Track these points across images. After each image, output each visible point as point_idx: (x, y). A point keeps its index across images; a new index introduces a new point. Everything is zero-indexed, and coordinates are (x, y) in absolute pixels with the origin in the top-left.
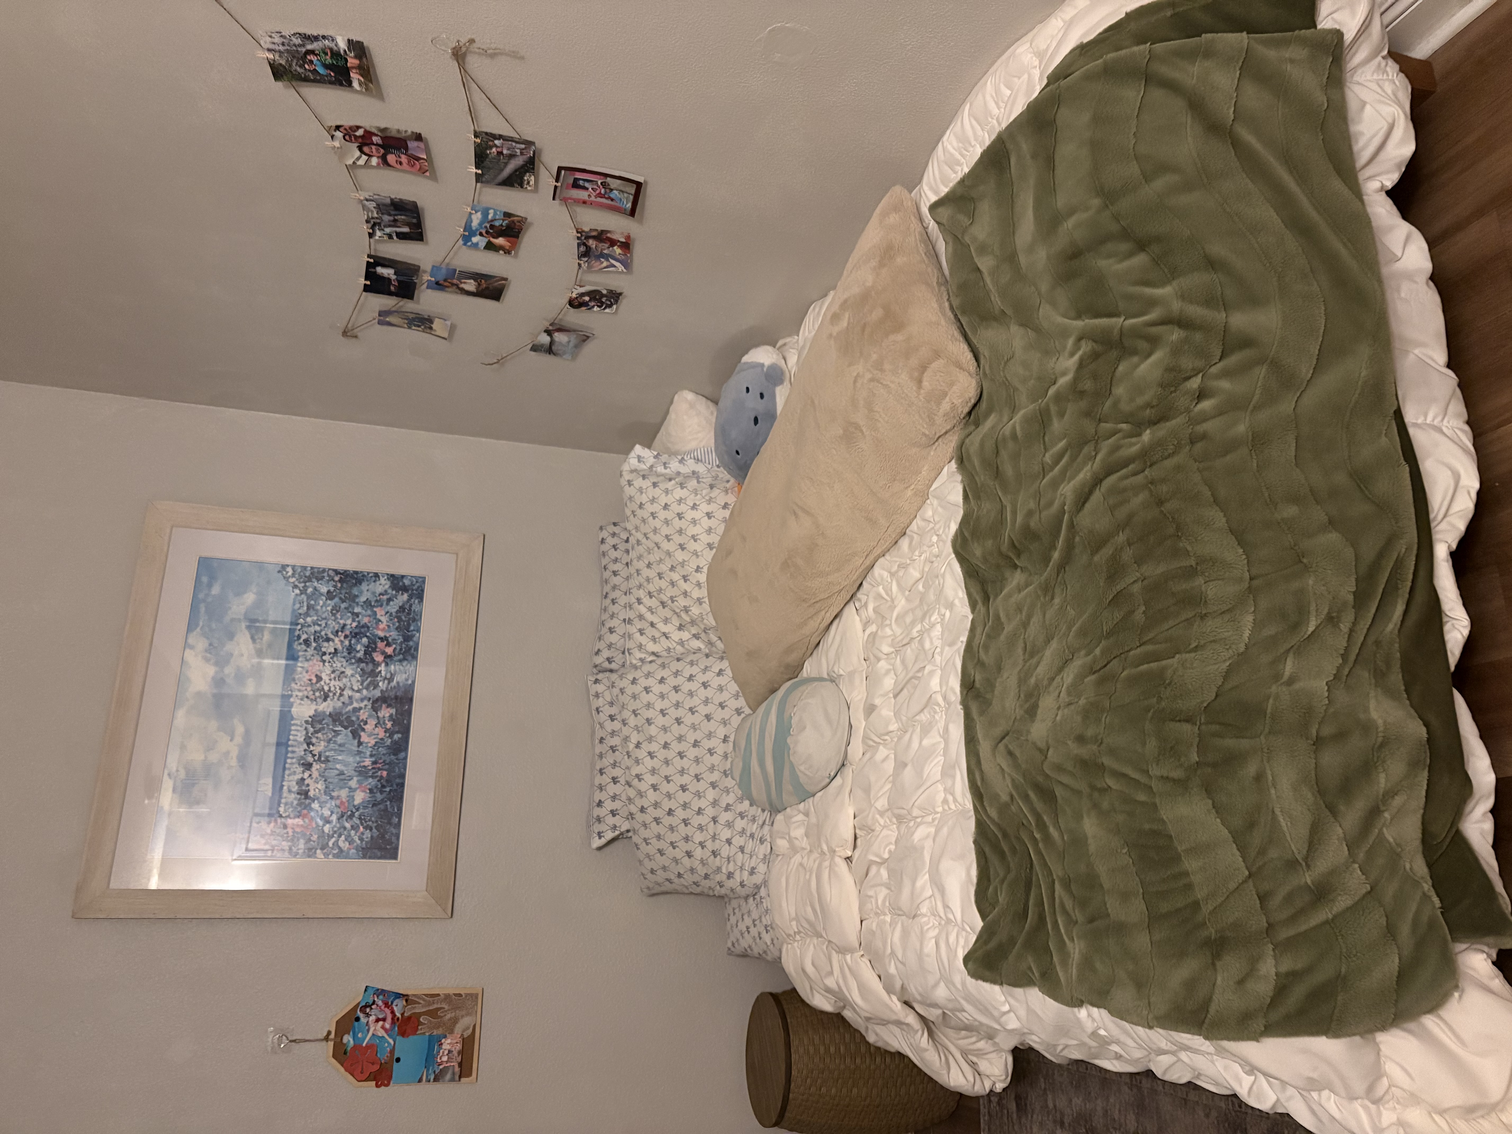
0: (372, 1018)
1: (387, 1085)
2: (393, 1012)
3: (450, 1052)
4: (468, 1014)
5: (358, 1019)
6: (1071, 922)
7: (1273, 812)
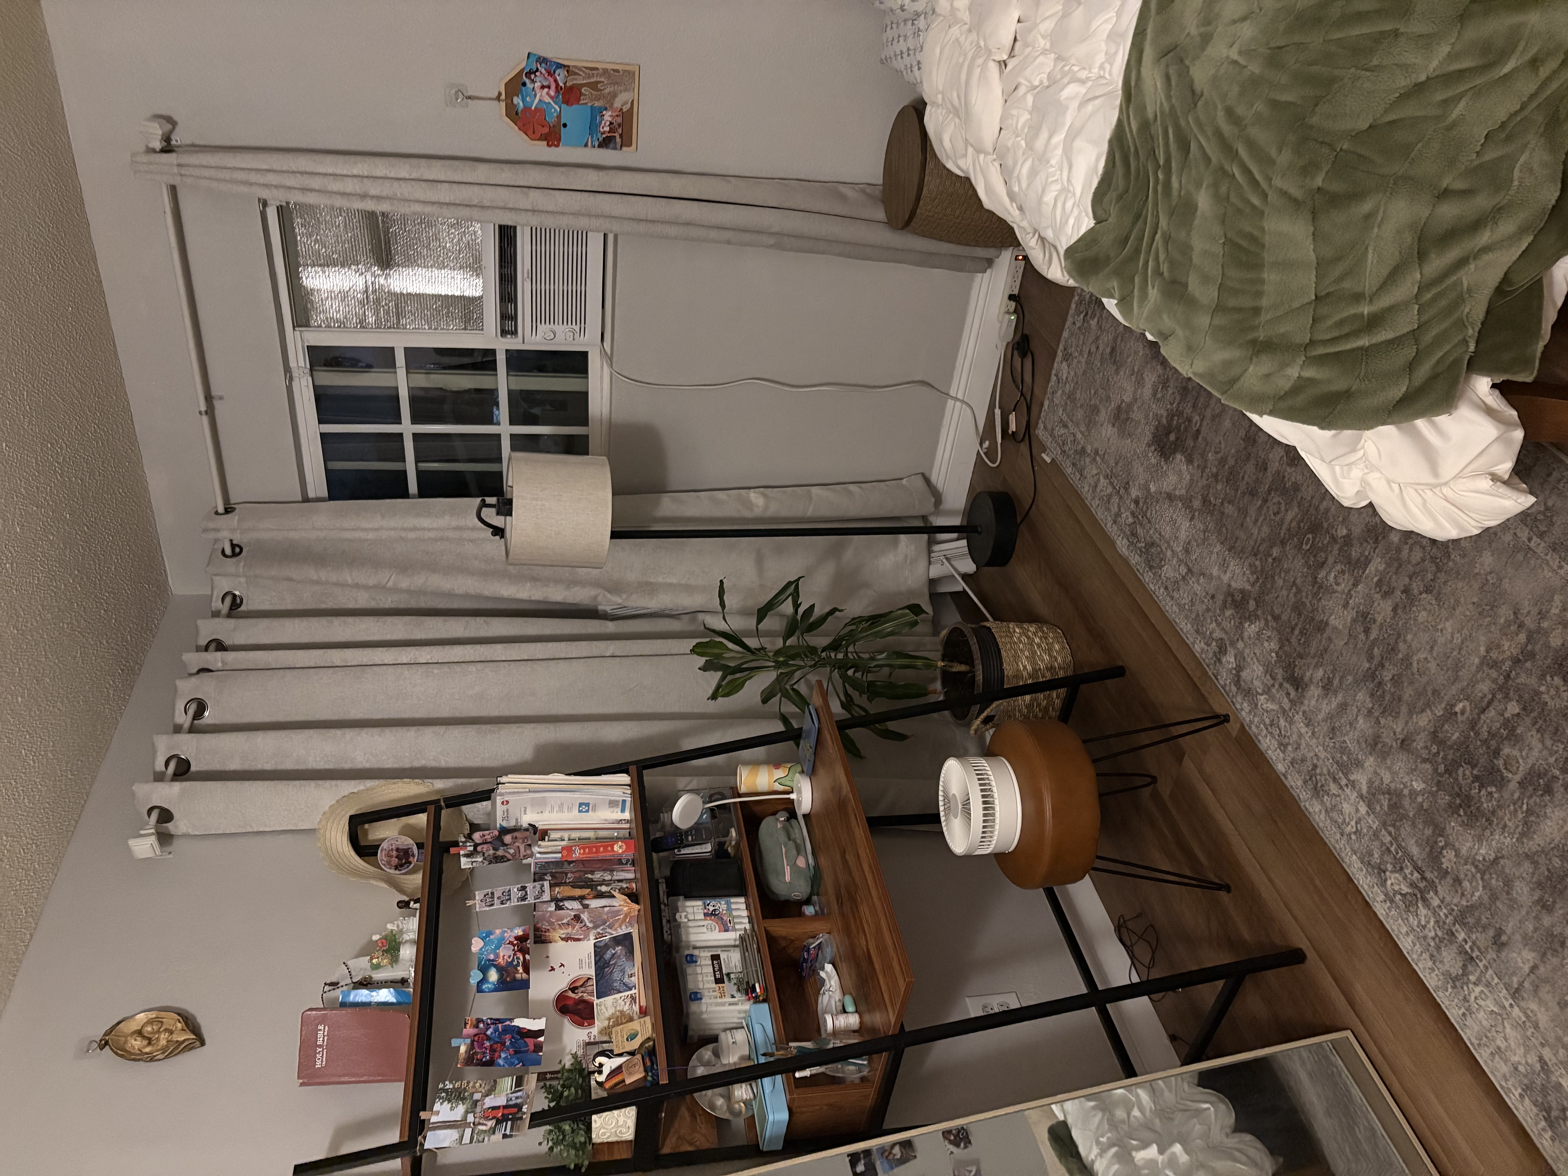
0: (538, 85)
1: (557, 146)
2: (556, 81)
3: (611, 123)
4: (626, 90)
5: (524, 84)
6: (1158, 273)
7: (1367, 249)
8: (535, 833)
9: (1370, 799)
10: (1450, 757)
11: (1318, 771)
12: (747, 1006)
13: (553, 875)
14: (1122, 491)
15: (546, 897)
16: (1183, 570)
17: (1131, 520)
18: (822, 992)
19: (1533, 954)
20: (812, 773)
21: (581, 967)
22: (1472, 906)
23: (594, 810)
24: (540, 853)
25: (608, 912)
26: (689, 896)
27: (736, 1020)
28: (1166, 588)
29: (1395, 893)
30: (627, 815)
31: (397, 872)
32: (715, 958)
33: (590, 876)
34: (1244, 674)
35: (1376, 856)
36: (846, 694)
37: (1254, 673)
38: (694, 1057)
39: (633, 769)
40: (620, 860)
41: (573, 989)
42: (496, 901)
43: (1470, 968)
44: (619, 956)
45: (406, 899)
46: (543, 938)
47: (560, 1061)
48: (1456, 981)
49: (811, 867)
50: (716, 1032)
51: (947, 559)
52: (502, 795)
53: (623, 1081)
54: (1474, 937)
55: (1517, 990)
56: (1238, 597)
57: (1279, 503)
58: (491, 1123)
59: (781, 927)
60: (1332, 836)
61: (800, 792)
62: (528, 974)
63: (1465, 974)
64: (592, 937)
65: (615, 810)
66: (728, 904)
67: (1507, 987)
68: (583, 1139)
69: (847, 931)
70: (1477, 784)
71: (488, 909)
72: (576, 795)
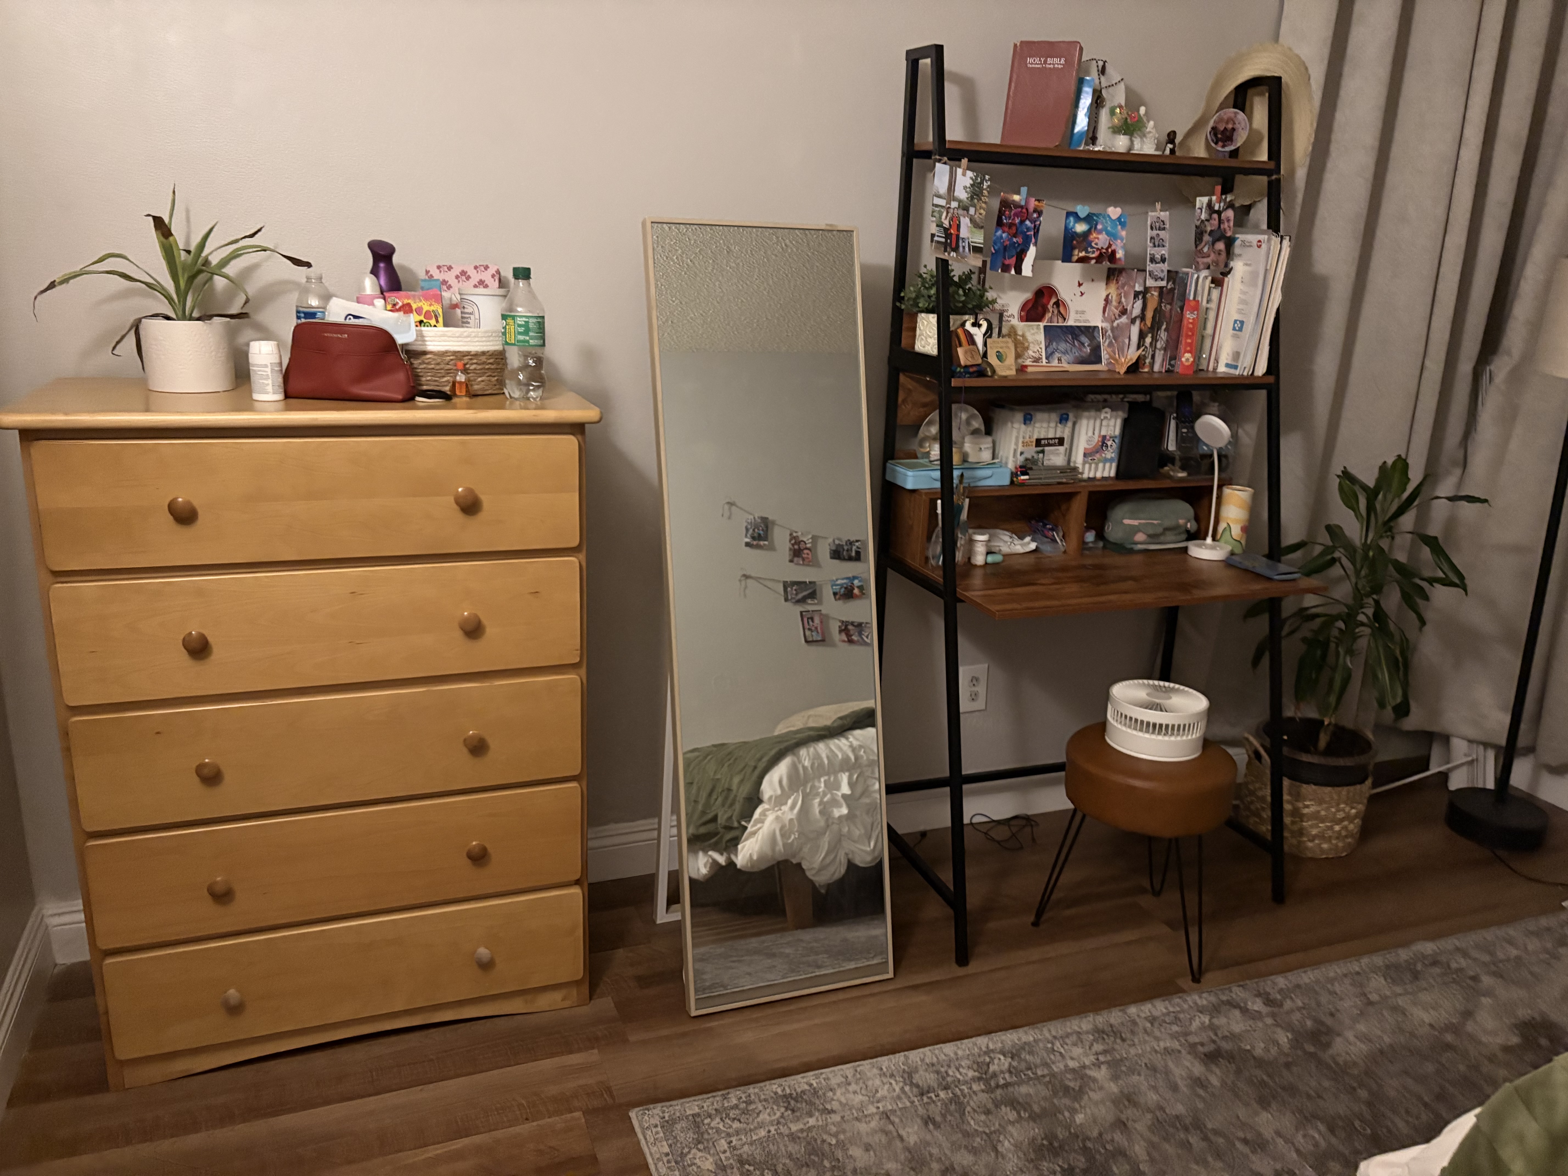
8: (1222, 274)
9: (1079, 1073)
10: (1098, 1157)
11: (1118, 1041)
12: (1011, 466)
13: (1172, 290)
14: (1493, 968)
15: (1150, 283)
16: (1374, 997)
17: (1454, 965)
18: (1014, 536)
19: (912, 1143)
20: (1228, 563)
21: (1077, 312)
22: (964, 1114)
23: (1235, 337)
24: (1198, 278)
25: (1124, 342)
26: (1126, 423)
27: (1001, 453)
28: (1358, 973)
29: (992, 1059)
30: (1222, 369)
31: (1209, 129)
32: (1061, 441)
33: (1164, 327)
34: (1237, 1013)
35: (1027, 1057)
36: (1317, 616)
37: (1235, 1023)
38: (976, 412)
39: (1271, 379)
40: (1175, 359)
41: (1057, 304)
42: (1155, 232)
43: (915, 1090)
44: (1081, 350)
45: (1178, 140)
46: (1112, 277)
47: (991, 288)
48: (908, 1075)
49: (1133, 546)
50: (994, 434)
51: (1473, 761)
52: (1269, 240)
53: (961, 345)
54: (939, 1104)
55: (888, 1118)
56: (1324, 1039)
57: (1417, 1118)
58: (946, 223)
59: (1078, 508)
60: (1055, 1028)
61: (1213, 548)
62: (1077, 261)
63: (912, 1084)
64: (1105, 325)
65: (1230, 358)
66: (1111, 460)
67: (893, 1111)
68: (921, 305)
69: (1064, 569)
70: (1066, 1166)
71: (1149, 223)
72: (1252, 318)
